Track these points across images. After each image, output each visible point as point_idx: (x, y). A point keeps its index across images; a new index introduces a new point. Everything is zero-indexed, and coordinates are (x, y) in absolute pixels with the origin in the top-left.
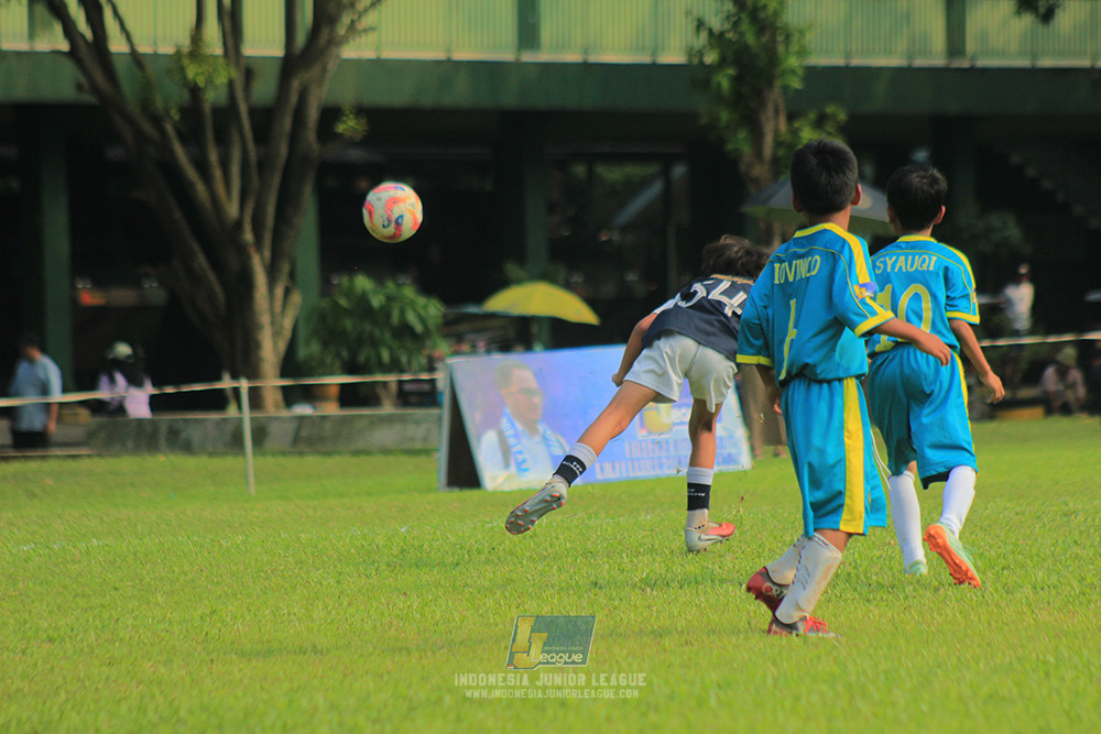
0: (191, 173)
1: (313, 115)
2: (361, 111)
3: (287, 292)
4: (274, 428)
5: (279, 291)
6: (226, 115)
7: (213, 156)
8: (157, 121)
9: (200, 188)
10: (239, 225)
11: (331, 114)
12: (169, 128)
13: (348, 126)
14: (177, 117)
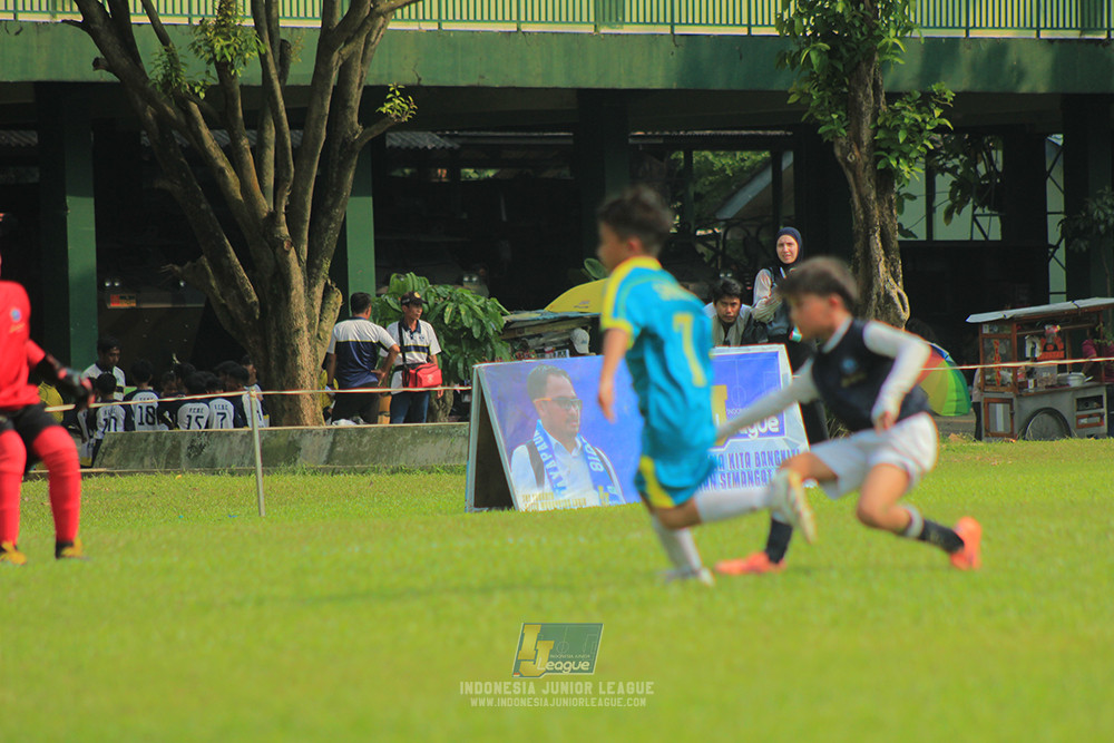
0: (222, 162)
1: (356, 95)
3: (327, 291)
4: (306, 443)
5: (319, 291)
6: (259, 96)
7: (245, 143)
8: (182, 102)
9: (230, 174)
10: (273, 216)
11: (376, 95)
12: (194, 107)
13: (394, 107)
14: (202, 95)
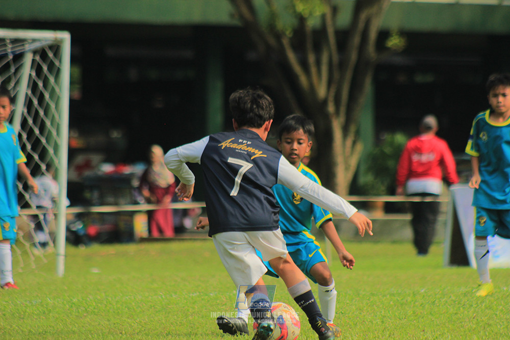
0: (297, 68)
1: (373, 35)
2: (403, 33)
3: (354, 143)
4: (343, 226)
5: (349, 142)
6: (320, 34)
7: (311, 58)
8: (278, 36)
9: (303, 80)
10: (325, 102)
11: (384, 35)
12: (286, 42)
13: (395, 42)
14: (290, 35)
